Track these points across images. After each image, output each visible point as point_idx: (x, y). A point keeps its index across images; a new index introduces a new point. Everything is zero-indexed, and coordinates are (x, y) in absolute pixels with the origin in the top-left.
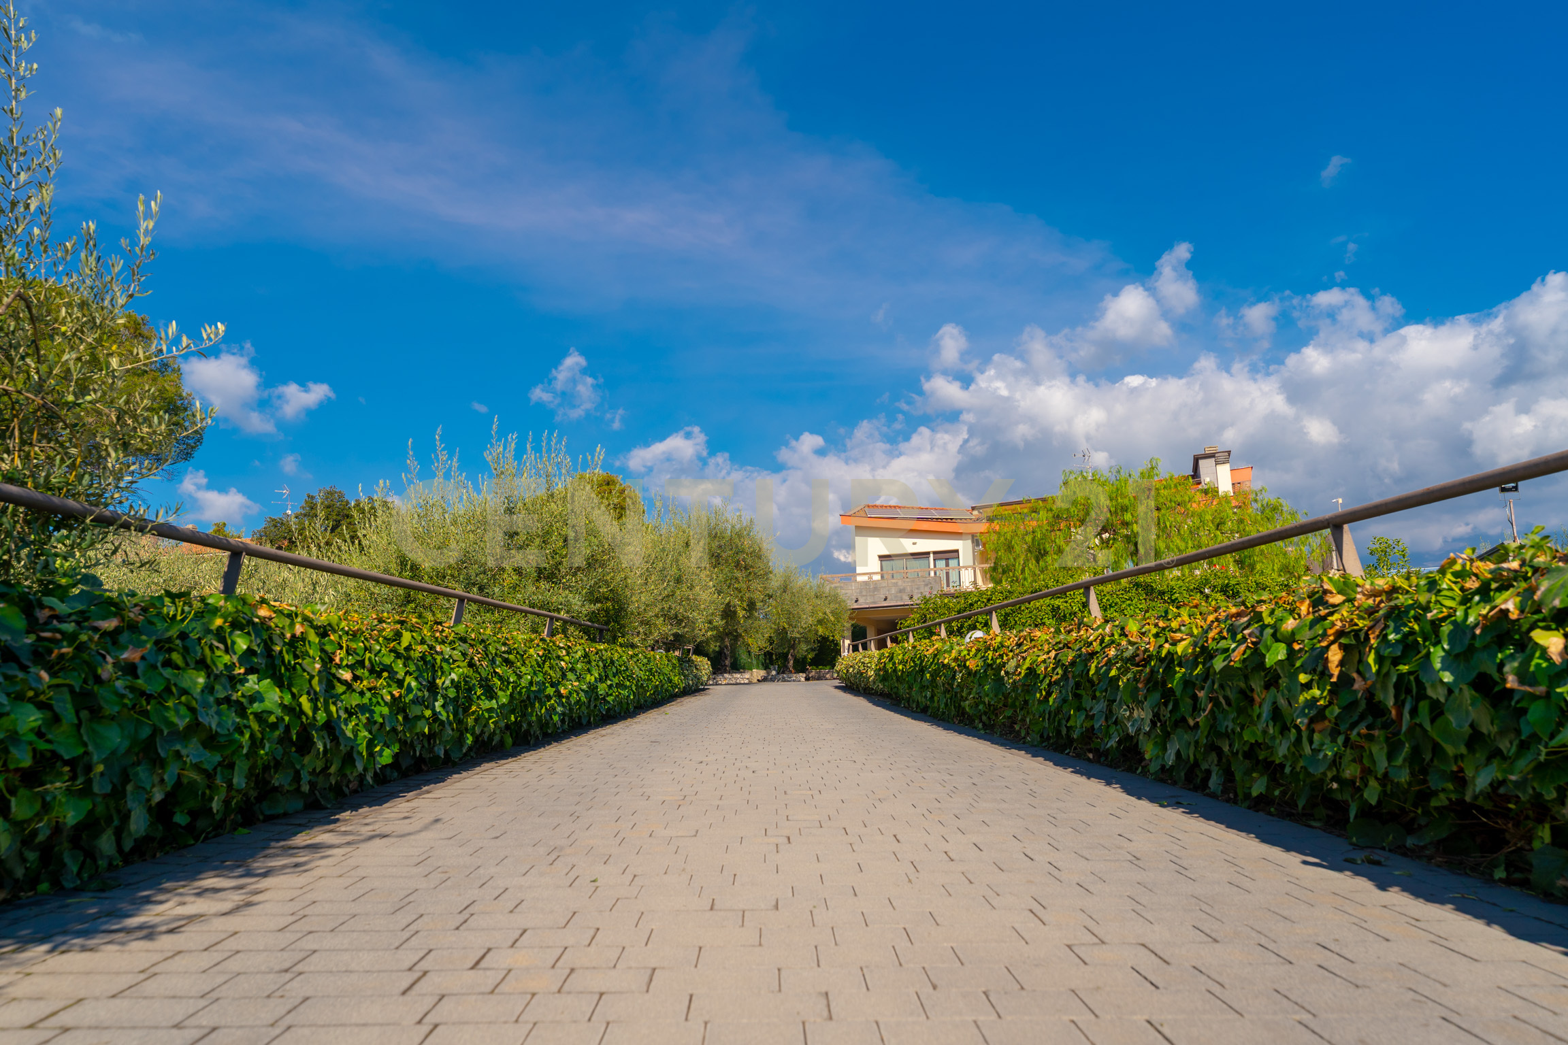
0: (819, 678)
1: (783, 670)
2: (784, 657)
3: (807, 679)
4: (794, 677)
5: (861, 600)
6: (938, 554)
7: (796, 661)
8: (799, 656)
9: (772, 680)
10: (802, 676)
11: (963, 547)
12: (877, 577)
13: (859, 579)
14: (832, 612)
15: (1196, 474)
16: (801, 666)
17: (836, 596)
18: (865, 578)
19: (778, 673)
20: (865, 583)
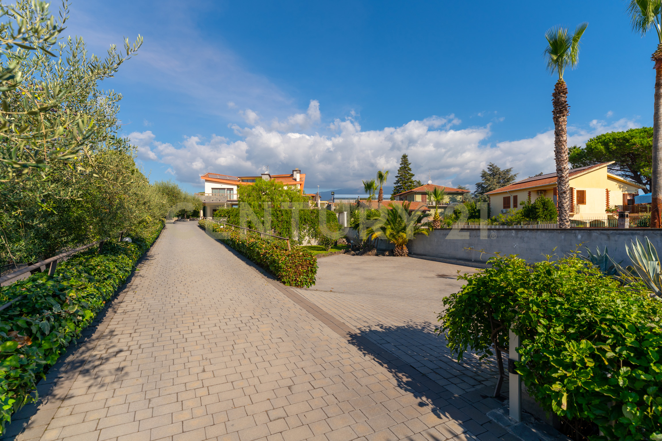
0: (193, 220)
1: (183, 218)
2: (184, 215)
3: (190, 220)
4: (186, 220)
5: (206, 200)
6: (228, 189)
7: (187, 216)
8: (188, 215)
9: (180, 221)
10: (189, 220)
11: (235, 188)
12: (211, 195)
13: (206, 195)
14: (198, 204)
15: (292, 175)
16: (188, 217)
17: (199, 200)
18: (207, 195)
19: (182, 218)
20: (207, 196)
